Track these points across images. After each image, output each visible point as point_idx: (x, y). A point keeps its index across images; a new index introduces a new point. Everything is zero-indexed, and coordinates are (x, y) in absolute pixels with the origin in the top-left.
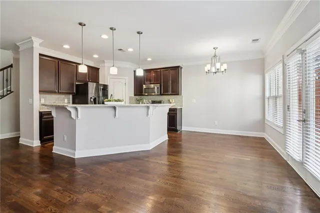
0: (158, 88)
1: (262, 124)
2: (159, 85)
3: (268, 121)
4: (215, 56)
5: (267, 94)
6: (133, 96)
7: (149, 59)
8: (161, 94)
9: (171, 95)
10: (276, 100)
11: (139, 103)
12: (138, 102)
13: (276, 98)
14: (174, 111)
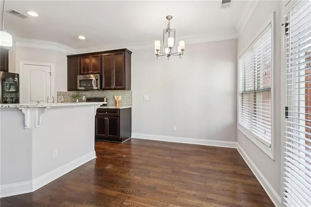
0: (97, 80)
1: (233, 130)
2: (99, 75)
3: (242, 127)
4: (168, 30)
5: (241, 89)
6: (67, 91)
7: (82, 38)
8: (102, 89)
9: (115, 89)
10: (255, 96)
11: (75, 102)
12: (73, 100)
13: (255, 93)
14: (116, 112)
